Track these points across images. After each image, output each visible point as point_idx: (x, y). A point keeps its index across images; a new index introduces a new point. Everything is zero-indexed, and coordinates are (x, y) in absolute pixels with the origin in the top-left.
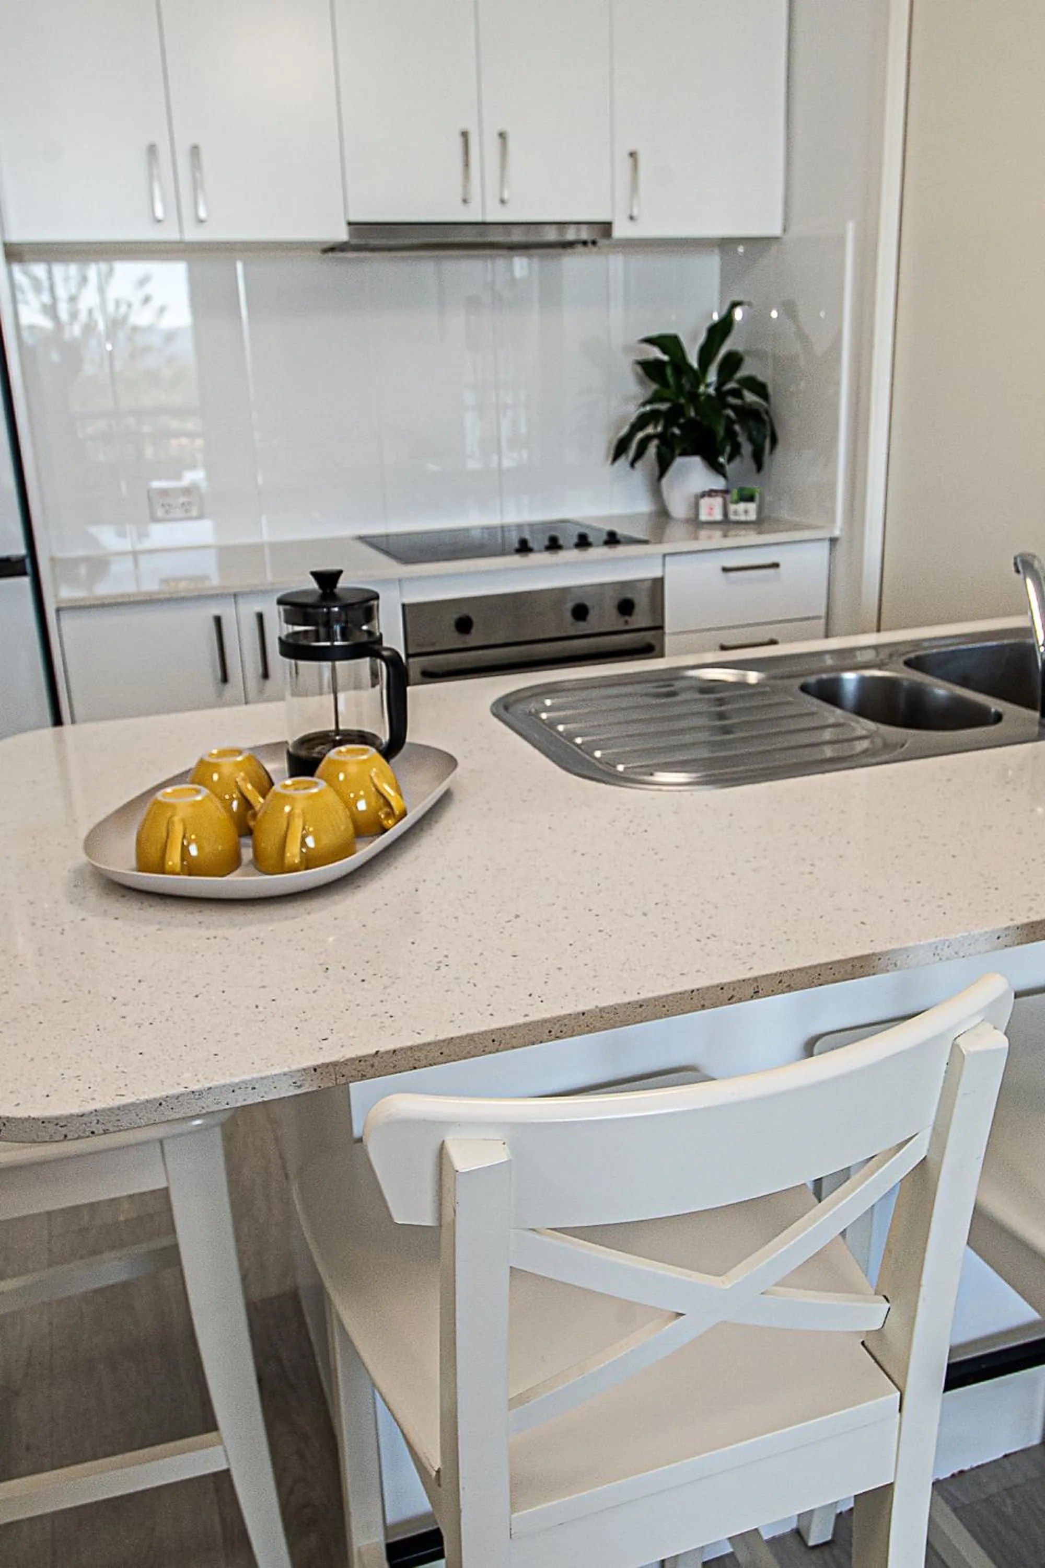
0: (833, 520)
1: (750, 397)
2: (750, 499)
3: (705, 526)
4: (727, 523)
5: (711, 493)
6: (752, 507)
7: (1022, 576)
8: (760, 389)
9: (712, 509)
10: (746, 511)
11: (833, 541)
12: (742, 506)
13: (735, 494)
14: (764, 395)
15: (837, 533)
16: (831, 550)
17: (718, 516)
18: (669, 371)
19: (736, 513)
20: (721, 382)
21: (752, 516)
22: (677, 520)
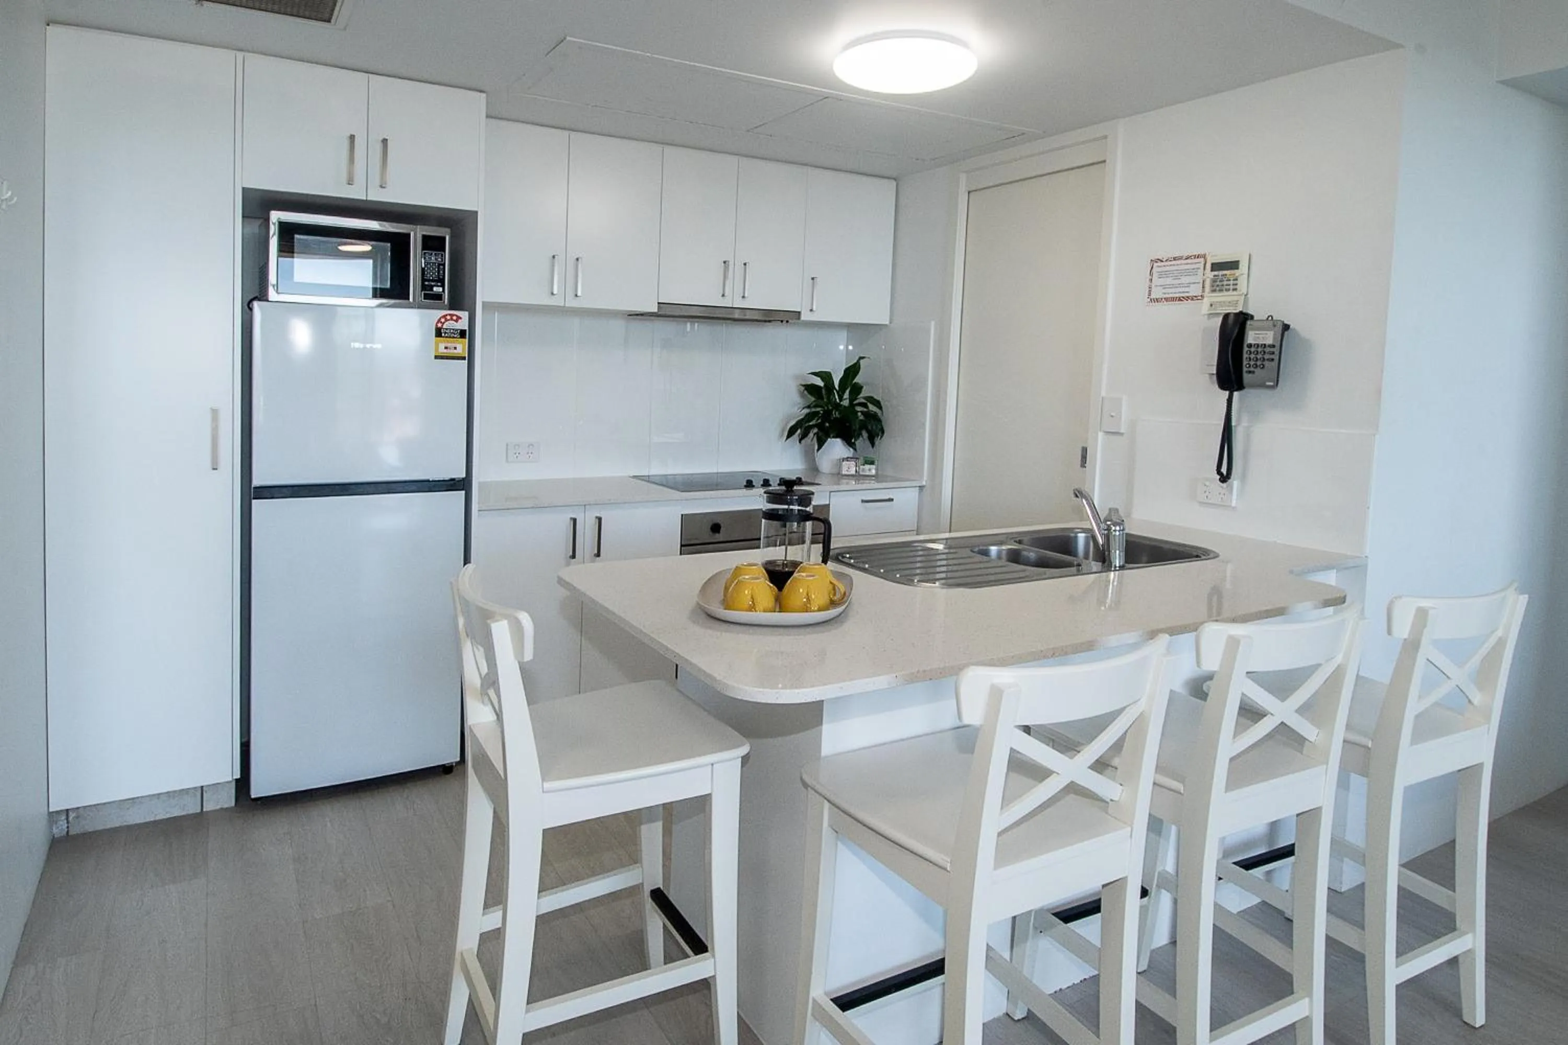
0: (921, 477)
1: (872, 408)
2: (872, 463)
3: (844, 477)
4: (858, 477)
5: (847, 459)
6: (873, 467)
7: (1080, 499)
8: (877, 404)
9: (850, 468)
10: (871, 470)
11: (921, 487)
12: (867, 467)
13: (861, 460)
14: (880, 408)
15: (924, 483)
16: (920, 493)
17: (854, 472)
18: (824, 392)
19: (863, 470)
20: (851, 400)
21: (873, 472)
22: (824, 473)
